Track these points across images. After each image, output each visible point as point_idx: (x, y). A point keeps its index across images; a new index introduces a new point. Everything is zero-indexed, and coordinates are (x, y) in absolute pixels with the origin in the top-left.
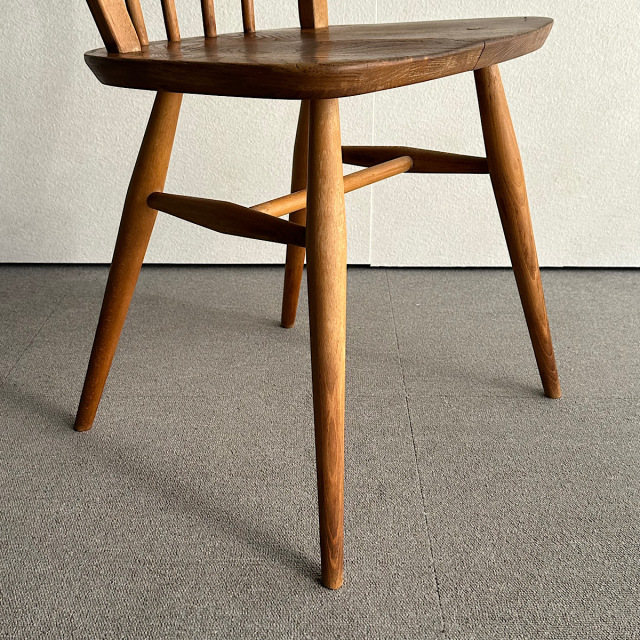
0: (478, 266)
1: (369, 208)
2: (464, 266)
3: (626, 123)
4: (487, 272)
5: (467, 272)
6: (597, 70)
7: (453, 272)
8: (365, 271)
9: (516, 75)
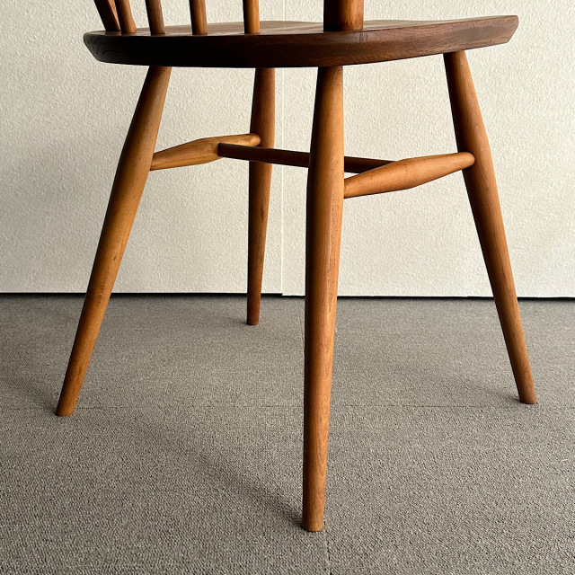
0: (386, 295)
1: (280, 238)
2: (373, 295)
3: (520, 158)
4: (395, 302)
5: (375, 302)
6: (491, 108)
7: (362, 301)
8: (277, 300)
9: (416, 113)
